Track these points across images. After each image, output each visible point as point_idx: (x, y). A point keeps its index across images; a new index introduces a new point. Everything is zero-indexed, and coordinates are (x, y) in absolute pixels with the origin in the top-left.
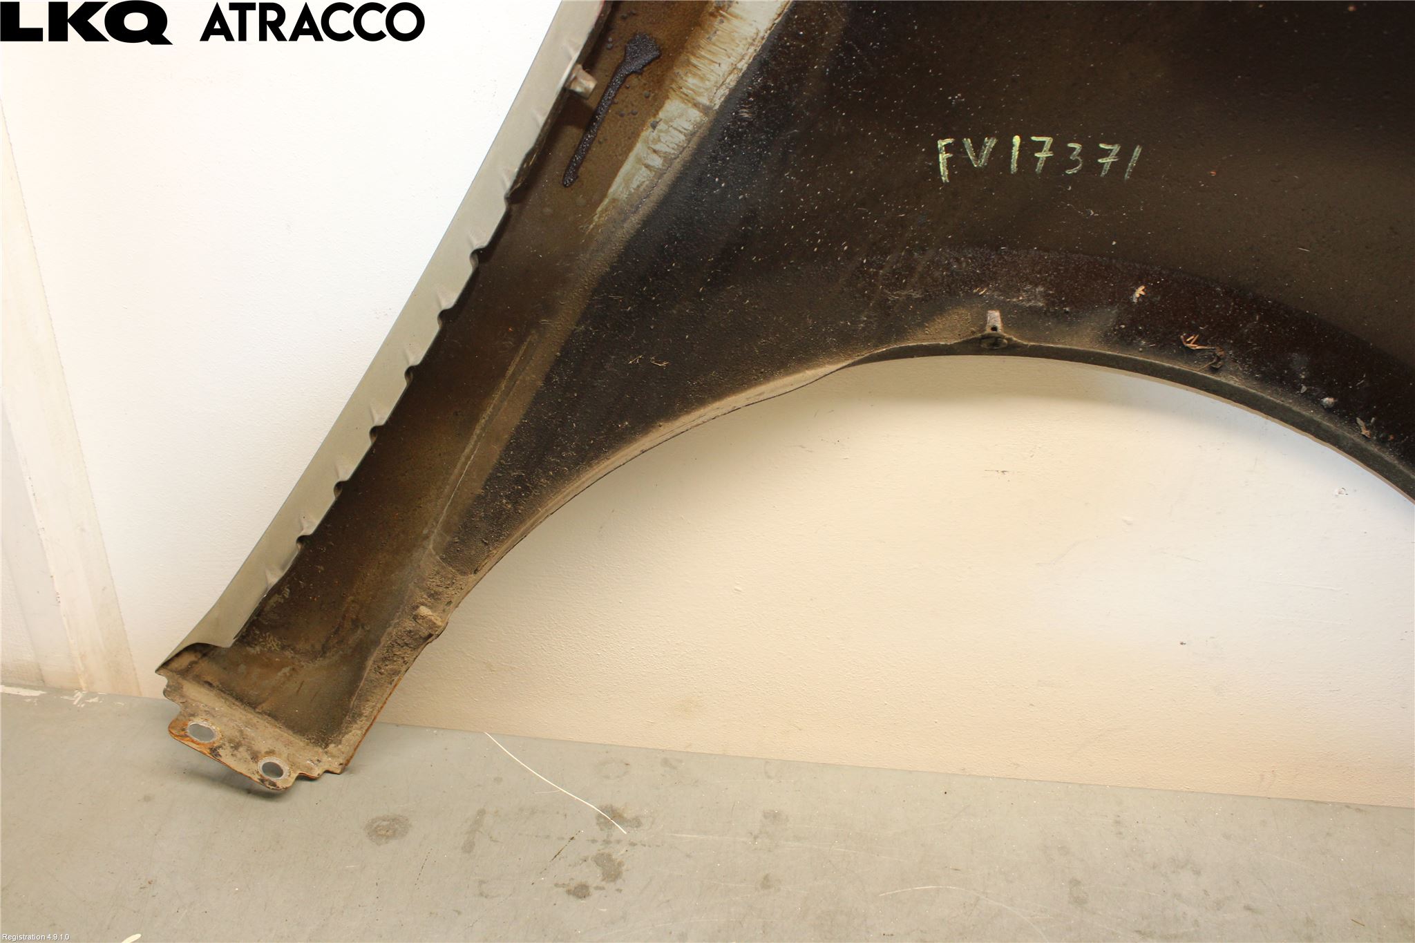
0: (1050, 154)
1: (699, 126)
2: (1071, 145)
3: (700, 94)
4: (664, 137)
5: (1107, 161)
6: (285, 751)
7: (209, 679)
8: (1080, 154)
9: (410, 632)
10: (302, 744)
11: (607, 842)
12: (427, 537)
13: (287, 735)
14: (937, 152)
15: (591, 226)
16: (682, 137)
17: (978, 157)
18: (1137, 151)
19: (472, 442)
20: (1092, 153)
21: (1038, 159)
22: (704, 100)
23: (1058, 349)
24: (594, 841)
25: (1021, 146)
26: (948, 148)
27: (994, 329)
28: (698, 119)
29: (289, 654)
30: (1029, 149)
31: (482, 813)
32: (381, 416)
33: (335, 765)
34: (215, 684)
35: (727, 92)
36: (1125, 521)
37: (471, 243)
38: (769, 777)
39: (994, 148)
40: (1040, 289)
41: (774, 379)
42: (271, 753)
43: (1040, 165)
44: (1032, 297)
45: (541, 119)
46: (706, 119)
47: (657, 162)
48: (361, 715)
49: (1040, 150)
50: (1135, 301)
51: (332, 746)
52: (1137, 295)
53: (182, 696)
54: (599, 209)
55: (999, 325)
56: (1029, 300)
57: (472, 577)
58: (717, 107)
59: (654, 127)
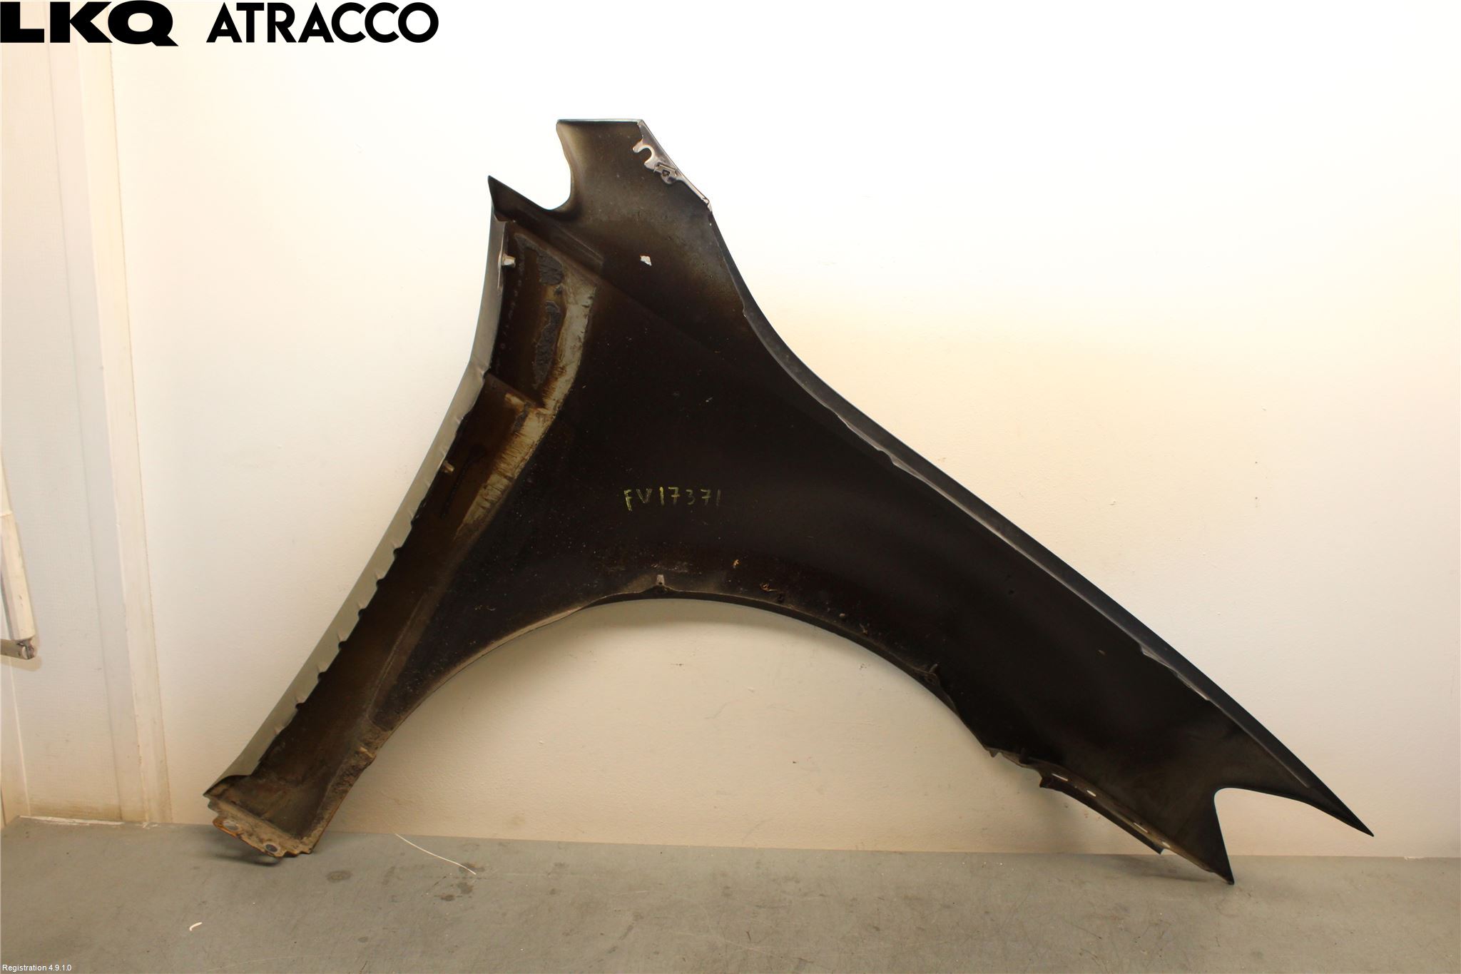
0: (678, 496)
1: (507, 487)
2: (688, 491)
3: (507, 472)
4: (491, 493)
5: (706, 497)
6: (278, 840)
7: (234, 799)
8: (693, 495)
9: (354, 766)
10: (287, 838)
11: (464, 878)
12: (365, 710)
13: (279, 832)
14: (624, 496)
15: (455, 538)
16: (499, 493)
17: (644, 498)
18: (719, 492)
19: (392, 654)
20: (698, 495)
21: (673, 498)
22: (509, 474)
23: (694, 593)
24: (457, 878)
25: (664, 492)
26: (629, 494)
27: (661, 583)
28: (506, 484)
29: (282, 783)
30: (668, 493)
31: (393, 868)
32: (344, 636)
33: (306, 849)
34: (237, 802)
35: (520, 470)
36: (750, 690)
37: (393, 546)
38: (560, 849)
39: (652, 494)
40: (685, 563)
41: (552, 616)
42: (270, 840)
43: (675, 501)
44: (681, 568)
45: (429, 485)
46: (511, 484)
47: (487, 505)
48: (323, 818)
49: (673, 494)
50: (734, 567)
51: (305, 838)
52: (735, 564)
53: (219, 808)
54: (459, 529)
55: (663, 582)
56: (680, 569)
57: (390, 732)
58: (516, 478)
59: (485, 488)
